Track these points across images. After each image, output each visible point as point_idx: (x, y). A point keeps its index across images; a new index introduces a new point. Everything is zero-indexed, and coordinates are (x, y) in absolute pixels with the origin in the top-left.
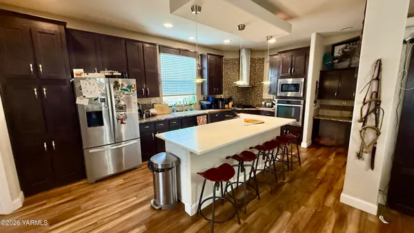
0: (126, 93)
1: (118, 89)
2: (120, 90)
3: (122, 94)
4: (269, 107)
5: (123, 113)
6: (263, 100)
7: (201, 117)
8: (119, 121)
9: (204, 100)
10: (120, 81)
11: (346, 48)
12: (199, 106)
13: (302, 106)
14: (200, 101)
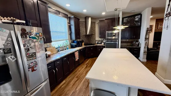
0: (35, 40)
1: (26, 37)
2: (28, 38)
3: (31, 42)
4: (100, 44)
5: (33, 61)
6: (96, 41)
7: (76, 52)
8: (30, 70)
9: (72, 43)
10: (28, 29)
11: (128, 19)
12: (70, 46)
13: (117, 43)
14: (70, 43)
